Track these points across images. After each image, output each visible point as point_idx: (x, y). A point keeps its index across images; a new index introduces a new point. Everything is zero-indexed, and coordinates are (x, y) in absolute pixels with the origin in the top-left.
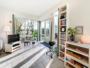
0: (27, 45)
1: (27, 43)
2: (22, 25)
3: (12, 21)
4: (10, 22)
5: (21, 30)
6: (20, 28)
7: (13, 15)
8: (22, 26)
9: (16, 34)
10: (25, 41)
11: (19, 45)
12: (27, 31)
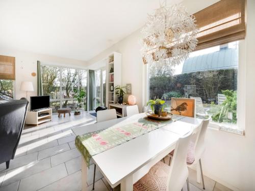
0: (64, 116)
1: (64, 112)
2: (55, 78)
3: (36, 72)
4: (33, 74)
5: (54, 89)
6: (51, 83)
7: (38, 61)
8: (56, 80)
9: (43, 95)
10: (61, 109)
11: (48, 114)
12: (67, 91)
